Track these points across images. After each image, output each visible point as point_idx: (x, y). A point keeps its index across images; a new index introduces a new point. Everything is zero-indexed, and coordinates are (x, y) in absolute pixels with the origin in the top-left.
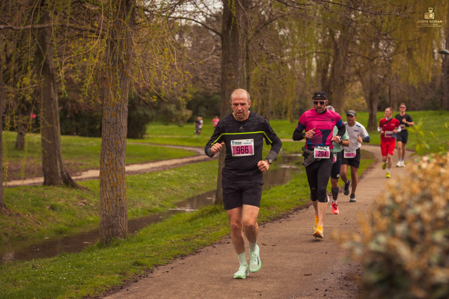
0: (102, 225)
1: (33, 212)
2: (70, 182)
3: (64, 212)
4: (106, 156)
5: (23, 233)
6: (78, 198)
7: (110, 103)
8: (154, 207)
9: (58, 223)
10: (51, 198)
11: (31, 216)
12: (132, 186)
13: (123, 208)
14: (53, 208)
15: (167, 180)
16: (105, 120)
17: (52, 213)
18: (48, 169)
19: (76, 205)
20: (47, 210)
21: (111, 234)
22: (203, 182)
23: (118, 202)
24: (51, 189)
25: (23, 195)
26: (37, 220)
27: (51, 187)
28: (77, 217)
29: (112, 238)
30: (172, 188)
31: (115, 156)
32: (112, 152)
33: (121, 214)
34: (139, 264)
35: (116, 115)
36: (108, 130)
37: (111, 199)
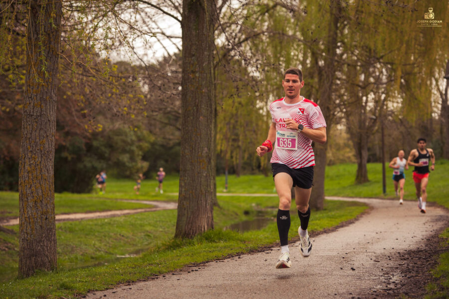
0: (22, 254)
4: (27, 160)
7: (33, 89)
8: (97, 253)
13: (50, 230)
15: (115, 225)
16: (26, 111)
21: (34, 265)
22: (161, 230)
23: (44, 221)
29: (36, 270)
30: (122, 234)
31: (40, 160)
32: (35, 154)
33: (47, 238)
34: (67, 288)
35: (41, 105)
36: (29, 125)
37: (34, 218)
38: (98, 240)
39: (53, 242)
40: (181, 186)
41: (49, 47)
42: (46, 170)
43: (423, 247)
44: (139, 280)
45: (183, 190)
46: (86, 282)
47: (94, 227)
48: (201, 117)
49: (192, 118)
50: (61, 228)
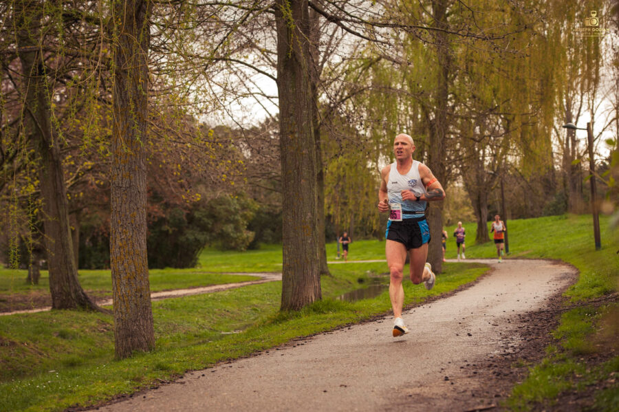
0: (118, 334)
1: (35, 341)
2: (87, 303)
3: (79, 339)
4: (118, 235)
5: (18, 366)
6: (99, 323)
7: (120, 159)
8: (201, 330)
9: (69, 353)
10: (61, 324)
11: (32, 344)
12: (173, 308)
13: (146, 307)
14: (63, 335)
15: (220, 300)
16: (114, 184)
17: (62, 342)
18: (57, 288)
19: (94, 331)
20: (55, 337)
21: (130, 346)
22: (268, 303)
23: (138, 299)
24: (62, 313)
25: (22, 321)
26: (40, 351)
27: (62, 311)
28: (97, 346)
29: (133, 351)
30: (227, 310)
31: (131, 234)
32: (126, 228)
33: (143, 317)
34: (163, 369)
35: (129, 176)
36: (119, 197)
37: (128, 296)
38: (201, 317)
39: (149, 321)
40: (284, 255)
42: (138, 245)
43: (545, 308)
44: (241, 358)
45: (287, 259)
46: (184, 361)
47: (196, 304)
48: (302, 181)
49: (292, 181)
50: (161, 306)
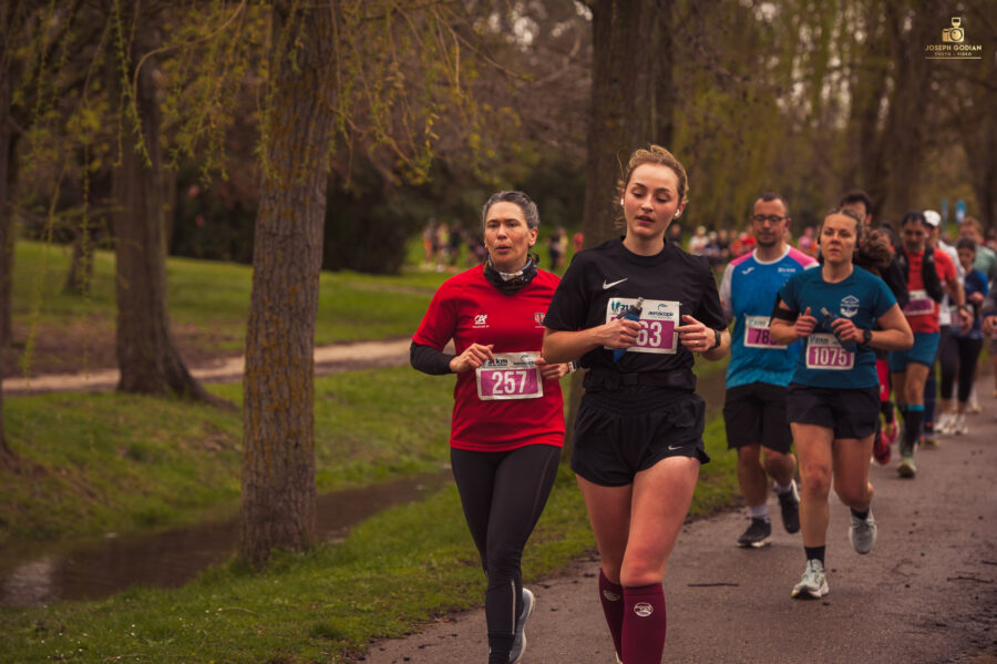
0: (247, 513)
1: (81, 464)
2: (187, 385)
3: (165, 465)
4: (261, 325)
5: (48, 519)
6: (206, 430)
9: (146, 494)
10: (132, 428)
11: (75, 474)
12: (351, 400)
13: (304, 468)
14: (136, 454)
16: (262, 226)
17: (134, 469)
18: (130, 351)
19: (197, 448)
20: (119, 458)
21: (269, 538)
23: (292, 450)
24: (137, 402)
25: (59, 416)
26: (89, 487)
27: (138, 397)
28: (200, 481)
29: (273, 550)
31: (287, 325)
32: (278, 314)
33: (298, 485)
34: (329, 634)
35: (292, 215)
37: (272, 444)
38: (407, 425)
39: (308, 494)
41: (315, 96)
42: (299, 348)
49: (606, 212)
50: (330, 394)
